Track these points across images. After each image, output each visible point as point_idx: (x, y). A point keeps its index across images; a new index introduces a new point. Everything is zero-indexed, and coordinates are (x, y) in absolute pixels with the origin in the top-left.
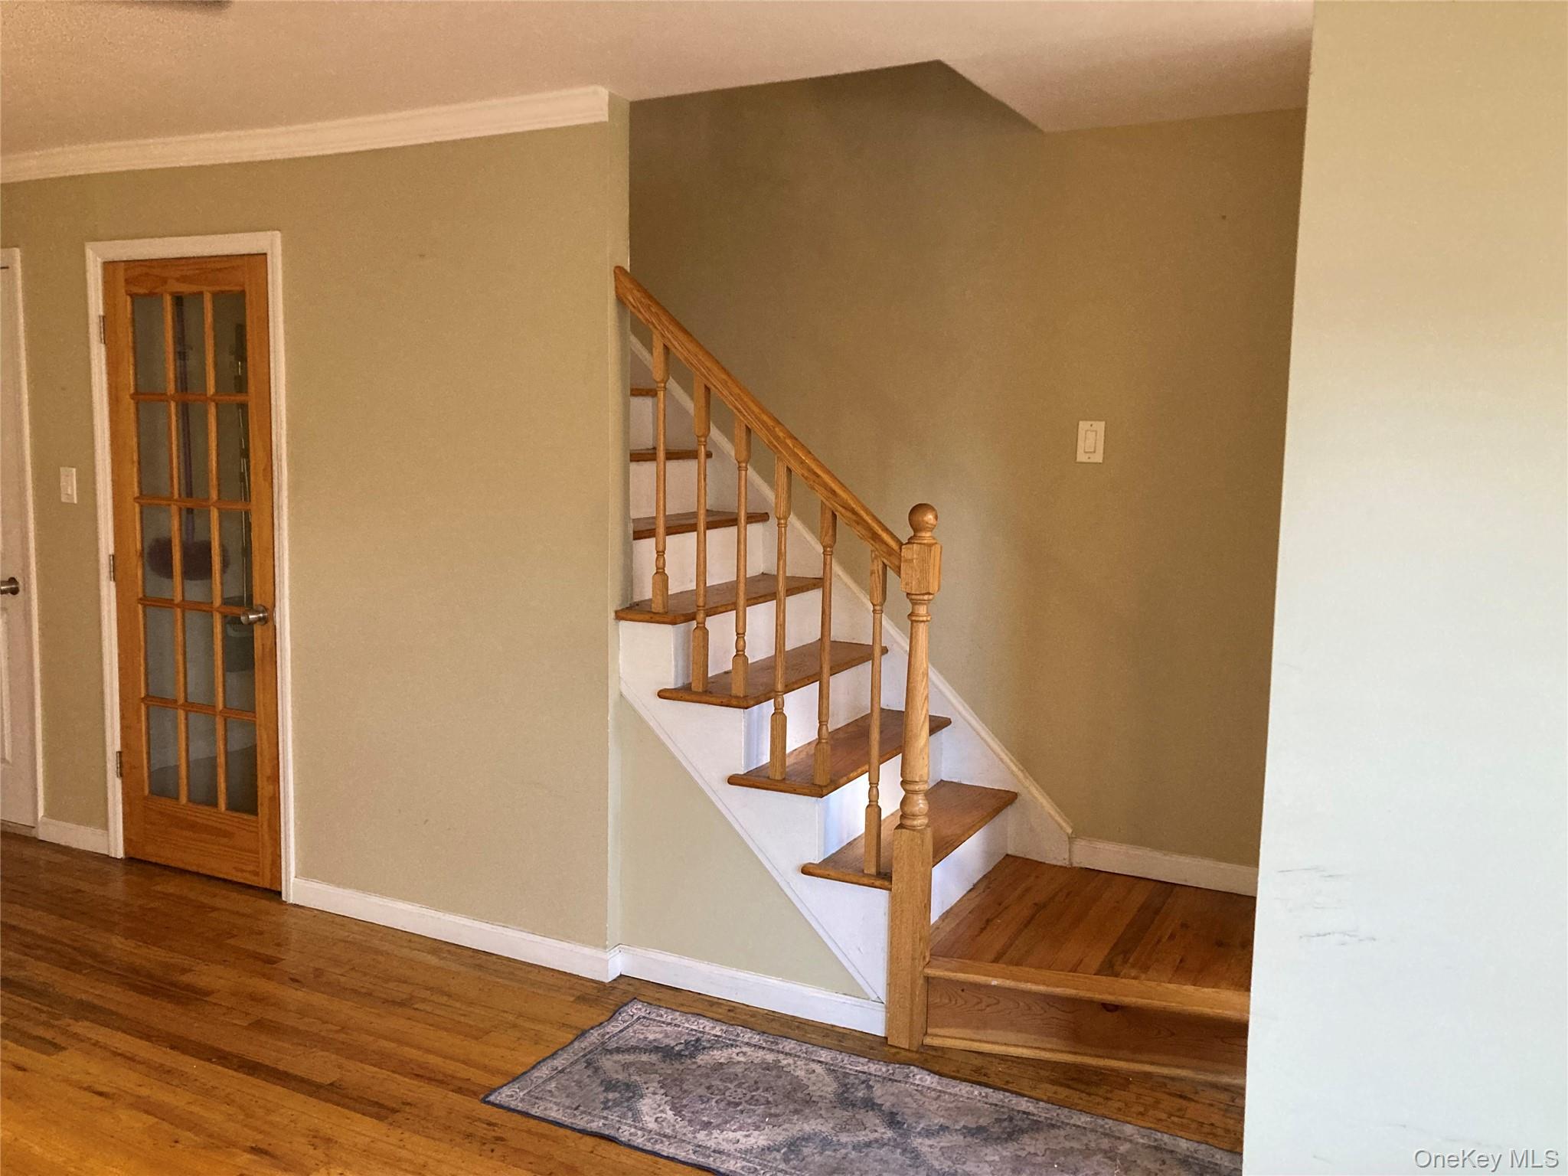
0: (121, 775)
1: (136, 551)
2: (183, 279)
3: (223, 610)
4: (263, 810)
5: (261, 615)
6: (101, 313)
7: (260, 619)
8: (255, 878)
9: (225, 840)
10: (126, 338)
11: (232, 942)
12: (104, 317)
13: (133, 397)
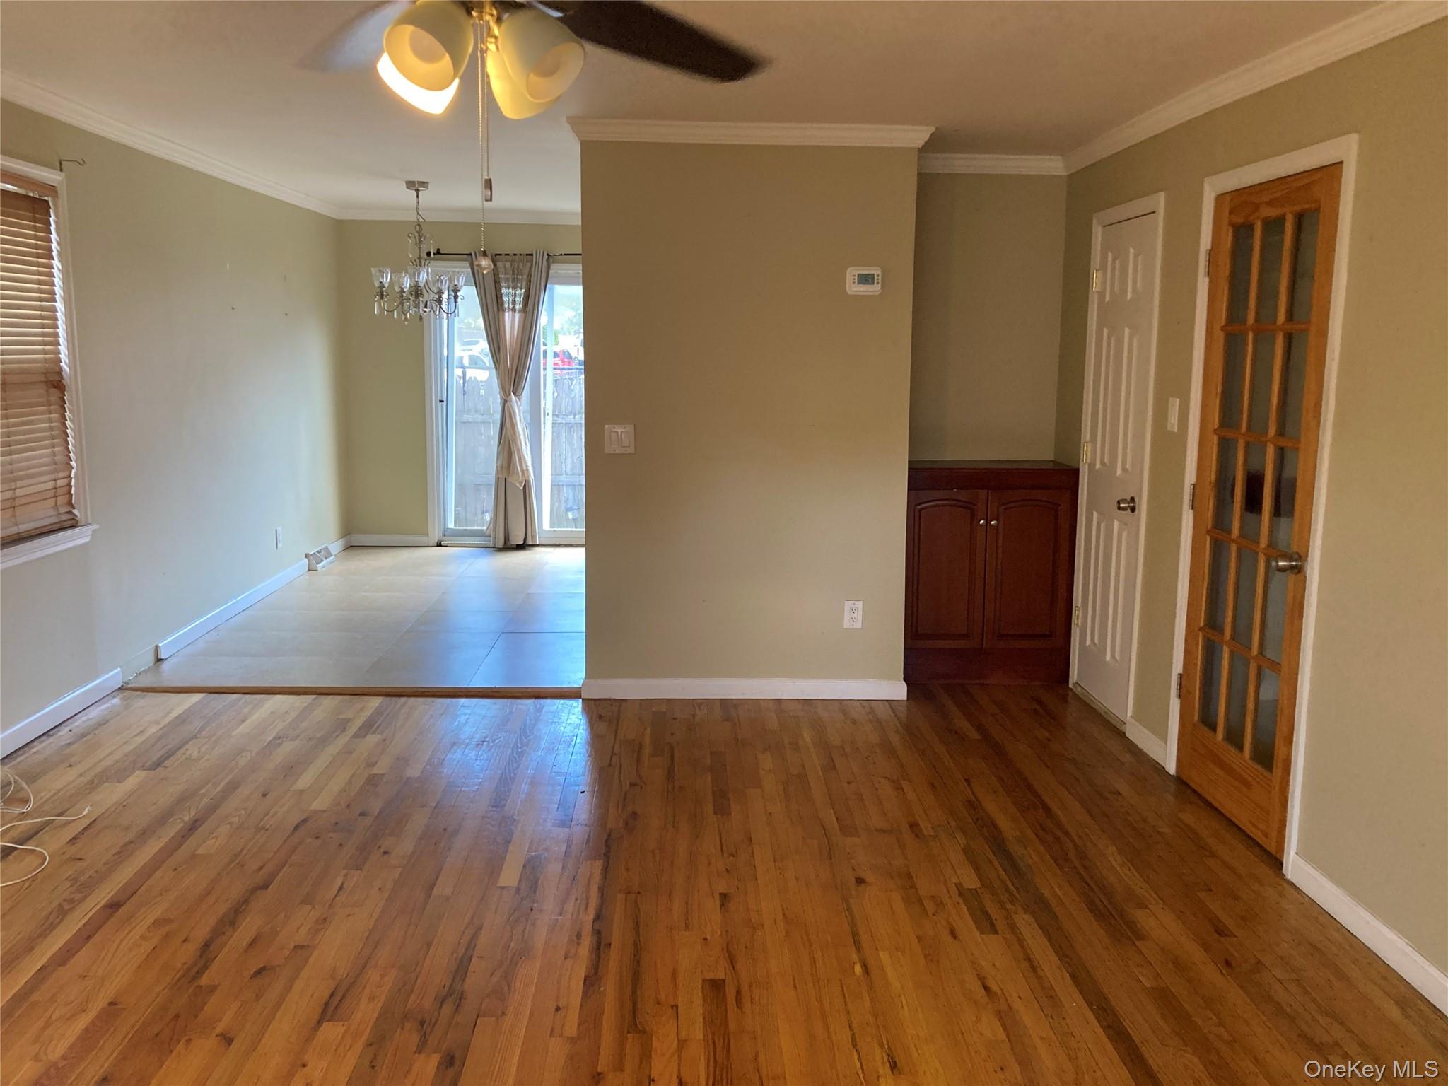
0: (1180, 696)
1: (1210, 483)
2: (1270, 203)
3: (1266, 552)
4: (1278, 771)
5: (1294, 563)
6: (1209, 247)
7: (1292, 567)
8: (1264, 839)
9: (1244, 789)
10: (1225, 271)
11: (1202, 895)
12: (1210, 251)
13: (1222, 329)
